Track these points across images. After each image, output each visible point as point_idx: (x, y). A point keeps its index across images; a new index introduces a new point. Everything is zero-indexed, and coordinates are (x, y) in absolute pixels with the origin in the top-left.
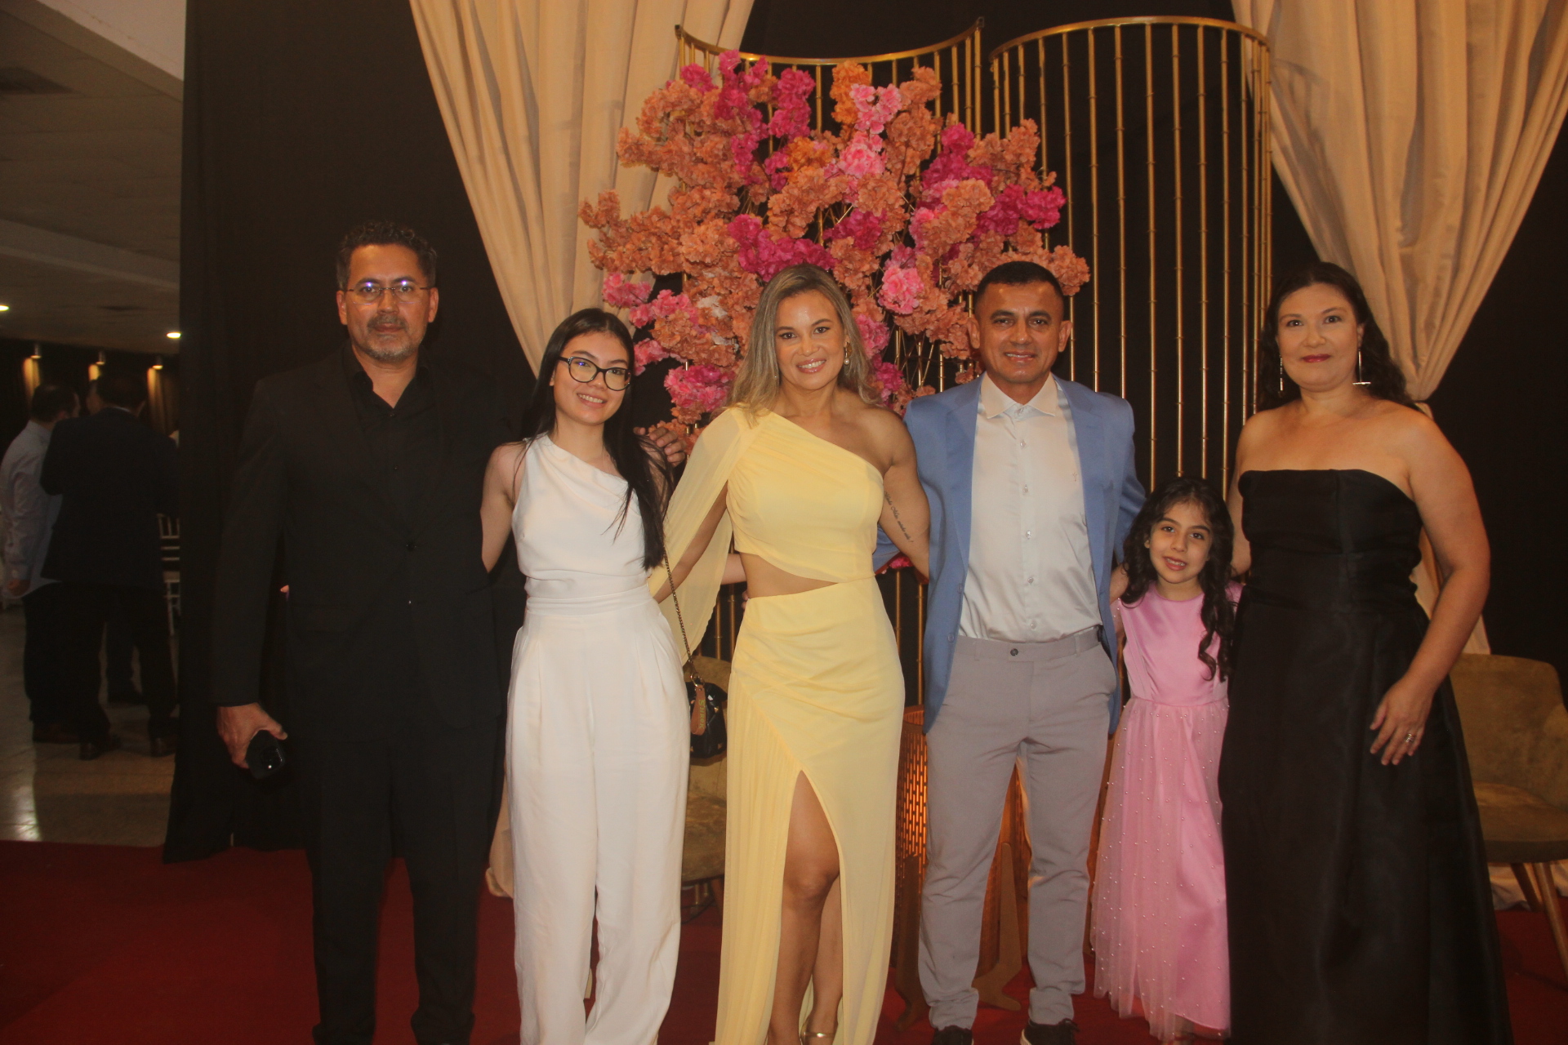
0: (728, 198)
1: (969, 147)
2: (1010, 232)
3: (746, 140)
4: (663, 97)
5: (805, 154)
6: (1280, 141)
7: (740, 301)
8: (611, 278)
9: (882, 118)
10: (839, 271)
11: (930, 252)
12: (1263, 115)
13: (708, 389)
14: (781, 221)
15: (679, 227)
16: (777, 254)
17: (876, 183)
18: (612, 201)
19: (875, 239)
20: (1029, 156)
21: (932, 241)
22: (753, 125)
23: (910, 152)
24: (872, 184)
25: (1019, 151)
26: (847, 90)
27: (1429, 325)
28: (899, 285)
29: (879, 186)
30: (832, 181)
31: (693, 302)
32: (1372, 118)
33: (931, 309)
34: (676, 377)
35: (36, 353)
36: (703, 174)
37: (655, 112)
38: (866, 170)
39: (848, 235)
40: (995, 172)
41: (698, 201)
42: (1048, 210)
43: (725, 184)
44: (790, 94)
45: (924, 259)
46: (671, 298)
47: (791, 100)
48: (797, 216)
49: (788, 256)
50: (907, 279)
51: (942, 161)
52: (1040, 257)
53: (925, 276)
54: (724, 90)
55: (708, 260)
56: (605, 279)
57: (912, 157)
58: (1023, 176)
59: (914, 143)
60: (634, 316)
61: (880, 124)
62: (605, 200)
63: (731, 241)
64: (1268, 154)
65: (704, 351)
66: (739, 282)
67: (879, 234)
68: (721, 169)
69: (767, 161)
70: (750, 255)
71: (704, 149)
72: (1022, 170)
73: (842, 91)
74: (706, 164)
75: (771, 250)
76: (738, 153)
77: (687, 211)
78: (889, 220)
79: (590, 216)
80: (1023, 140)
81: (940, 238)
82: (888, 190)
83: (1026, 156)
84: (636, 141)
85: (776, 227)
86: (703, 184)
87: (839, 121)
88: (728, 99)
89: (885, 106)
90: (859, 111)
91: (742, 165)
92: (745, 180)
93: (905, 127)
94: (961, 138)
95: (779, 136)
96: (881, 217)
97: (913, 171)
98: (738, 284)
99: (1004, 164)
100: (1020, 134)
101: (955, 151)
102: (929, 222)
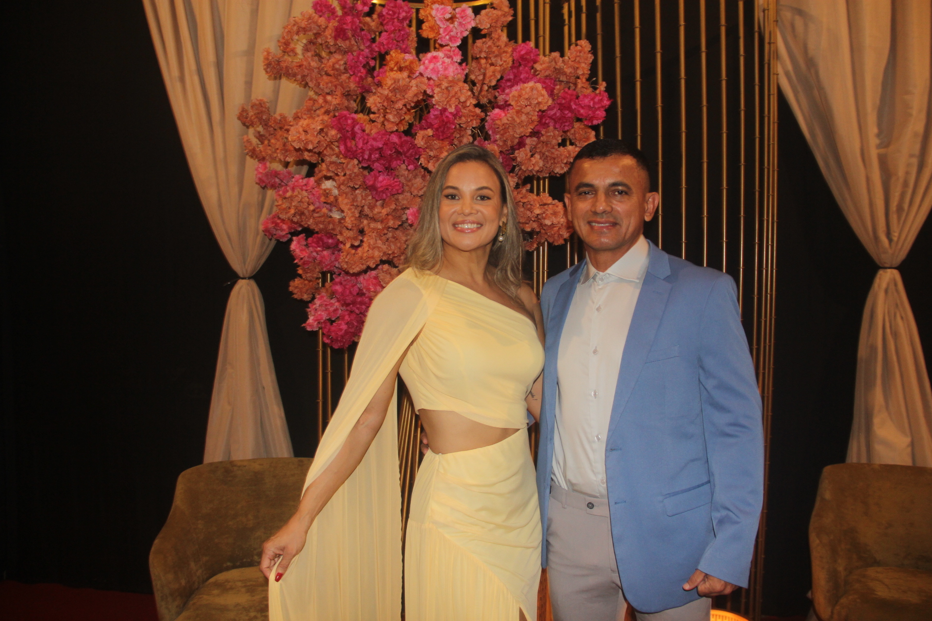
0: (346, 103)
1: (535, 62)
2: (566, 128)
3: (359, 55)
4: (296, 24)
6: (784, 67)
7: (346, 182)
8: (260, 165)
9: (459, 34)
10: (424, 158)
11: (501, 144)
12: (772, 45)
13: (325, 253)
14: (378, 117)
16: (369, 143)
17: (449, 83)
18: (262, 106)
19: (451, 131)
20: (584, 69)
21: (502, 135)
22: (364, 44)
23: (492, 67)
24: (445, 84)
25: (576, 66)
26: (431, 10)
27: (900, 209)
29: (451, 86)
30: (414, 84)
31: (318, 183)
32: (855, 49)
34: (299, 242)
36: (327, 83)
37: (291, 36)
38: (441, 73)
39: (429, 128)
40: (558, 83)
41: (323, 105)
42: (596, 110)
43: (344, 91)
44: (392, 19)
46: (301, 181)
47: (393, 22)
48: (390, 113)
49: (382, 146)
51: (513, 73)
54: (342, 17)
56: (256, 167)
57: (493, 71)
58: (579, 86)
59: (493, 60)
60: (278, 195)
61: (458, 38)
62: (258, 106)
63: (333, 132)
64: (775, 76)
65: (321, 222)
66: (343, 166)
67: (454, 127)
68: (341, 80)
69: (375, 73)
70: (349, 144)
71: (328, 65)
72: (579, 81)
73: (428, 12)
74: (330, 76)
75: (364, 139)
76: (352, 67)
77: (312, 112)
78: (464, 116)
79: (247, 118)
80: (579, 56)
81: (509, 132)
82: (460, 90)
83: (583, 68)
84: (278, 59)
85: (375, 123)
86: (328, 92)
87: (426, 37)
88: (344, 24)
89: (460, 23)
90: (440, 28)
91: (356, 76)
92: (359, 88)
93: (485, 46)
94: (527, 53)
95: (383, 52)
96: (455, 113)
97: (494, 83)
98: (343, 168)
99: (565, 76)
100: (576, 51)
101: (523, 63)
102: (500, 119)
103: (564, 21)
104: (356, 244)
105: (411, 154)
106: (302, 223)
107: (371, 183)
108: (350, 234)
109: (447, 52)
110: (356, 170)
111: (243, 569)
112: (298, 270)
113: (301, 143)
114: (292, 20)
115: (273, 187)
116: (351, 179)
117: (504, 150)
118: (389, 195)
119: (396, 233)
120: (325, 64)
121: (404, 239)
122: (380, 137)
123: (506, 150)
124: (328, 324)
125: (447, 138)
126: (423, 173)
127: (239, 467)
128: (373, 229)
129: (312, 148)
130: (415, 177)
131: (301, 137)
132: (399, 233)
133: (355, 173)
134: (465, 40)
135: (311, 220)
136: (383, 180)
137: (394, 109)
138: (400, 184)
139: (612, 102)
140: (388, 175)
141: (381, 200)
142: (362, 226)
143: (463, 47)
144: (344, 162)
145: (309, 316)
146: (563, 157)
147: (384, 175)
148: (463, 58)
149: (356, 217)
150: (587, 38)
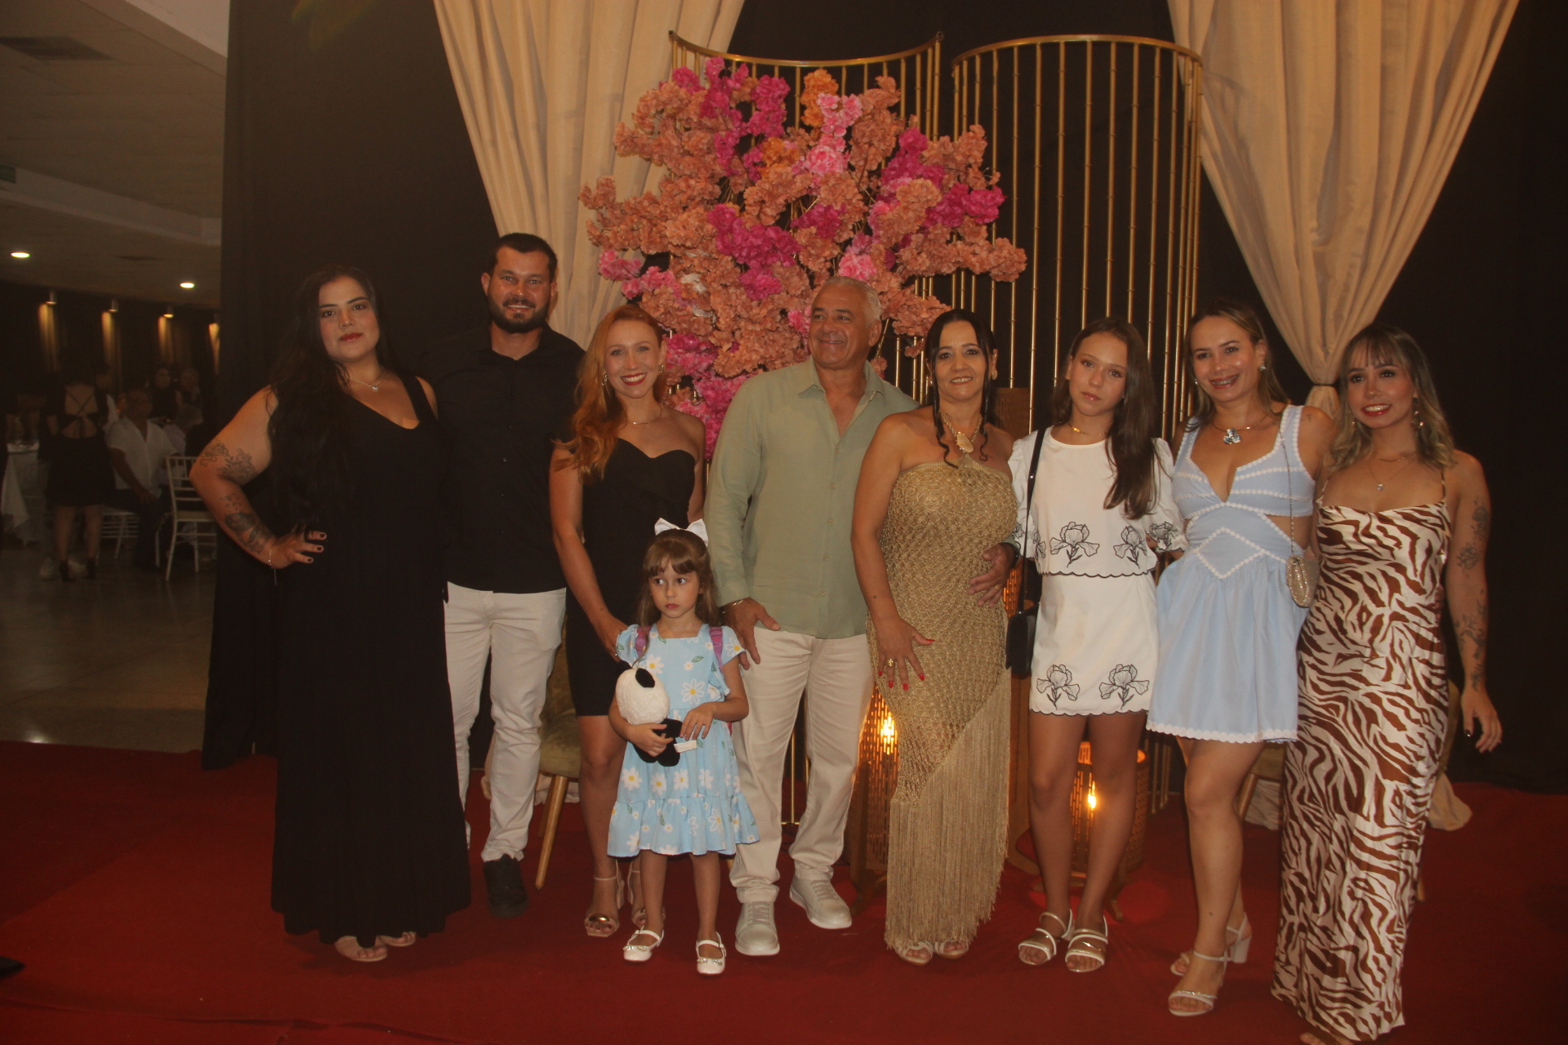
0: (710, 188)
1: (923, 149)
2: (955, 225)
3: (728, 136)
4: (656, 97)
5: (776, 153)
6: (1210, 146)
7: (717, 280)
8: (606, 254)
9: (845, 123)
10: (804, 256)
11: (885, 241)
13: (688, 355)
14: (755, 210)
15: (666, 212)
16: (750, 240)
17: (836, 181)
18: (608, 187)
19: (835, 228)
20: (977, 156)
21: (886, 231)
22: (734, 124)
23: (873, 150)
24: (832, 182)
25: (967, 153)
26: (815, 98)
27: (1338, 316)
28: (854, 270)
29: (839, 183)
30: (798, 179)
31: (678, 278)
32: (1292, 129)
35: (52, 299)
36: (689, 165)
37: (649, 109)
38: (827, 169)
39: (811, 225)
40: (946, 170)
41: (684, 189)
42: (988, 208)
43: (708, 175)
44: (766, 98)
45: (878, 247)
46: (658, 274)
47: (767, 102)
48: (768, 207)
49: (759, 242)
50: (861, 264)
51: (898, 161)
52: (982, 247)
53: (878, 262)
54: (709, 91)
55: (688, 244)
56: (601, 255)
57: (874, 155)
58: (971, 175)
59: (876, 143)
60: (626, 288)
61: (843, 128)
62: (603, 185)
63: (709, 227)
65: (684, 322)
66: (716, 263)
67: (838, 225)
68: (705, 161)
70: (726, 240)
71: (690, 143)
72: (970, 170)
73: (811, 98)
74: (692, 156)
75: (743, 235)
76: (718, 147)
78: (848, 212)
79: (589, 198)
80: (971, 143)
81: (894, 228)
83: (975, 157)
84: (631, 135)
85: (750, 216)
86: (690, 175)
88: (713, 101)
89: (846, 112)
90: (825, 117)
91: (723, 159)
94: (915, 141)
96: (840, 210)
97: (874, 168)
99: (954, 164)
100: (969, 138)
101: (910, 151)
102: (885, 214)
105: (788, 252)
107: (749, 282)
108: (724, 335)
110: (730, 267)
114: (649, 91)
117: (887, 247)
118: (766, 294)
121: (782, 342)
122: (758, 233)
123: (891, 248)
125: (831, 236)
126: (798, 270)
128: (752, 331)
130: (793, 275)
132: (776, 336)
133: (729, 270)
135: (676, 320)
136: (761, 278)
137: (773, 203)
138: (775, 283)
139: (1006, 199)
140: (764, 273)
141: (756, 300)
142: (735, 327)
143: (848, 136)
146: (951, 257)
147: (761, 273)
148: (846, 147)
149: (731, 318)
150: (981, 123)
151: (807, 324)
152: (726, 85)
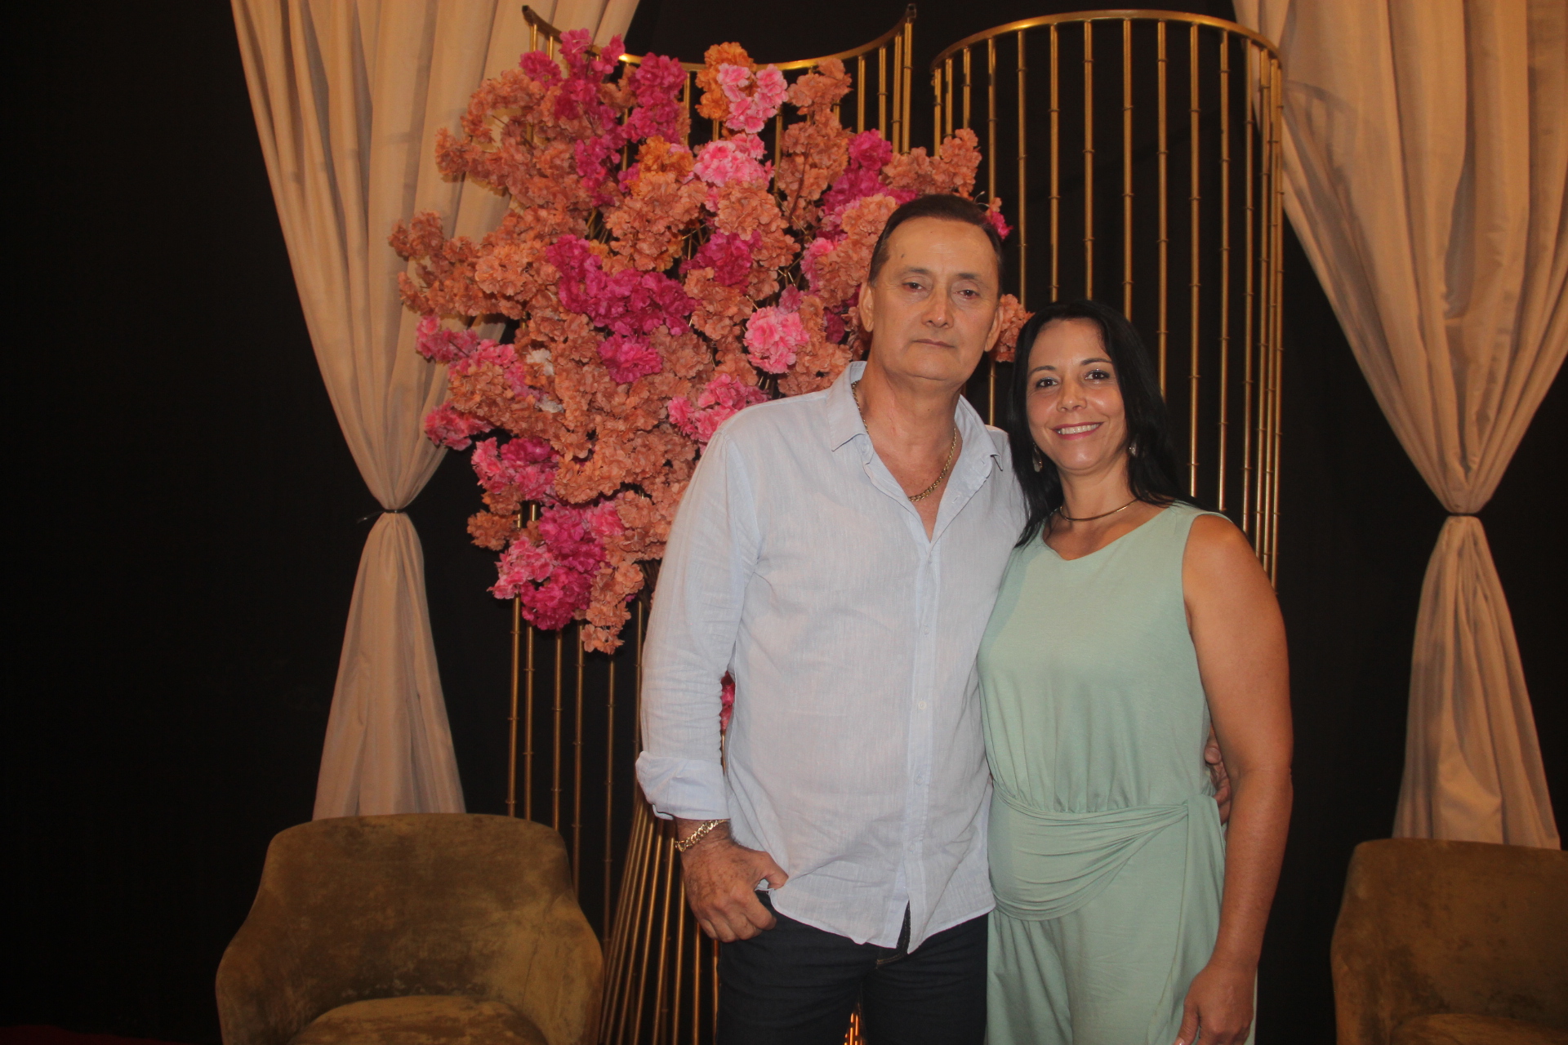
1: (886, 162)
3: (595, 143)
4: (492, 90)
7: (567, 353)
8: (425, 323)
9: (761, 113)
10: (699, 316)
11: (826, 295)
12: (1274, 145)
13: (529, 469)
14: (624, 247)
16: (608, 289)
17: (743, 193)
18: (430, 225)
19: (744, 272)
20: (966, 177)
21: (828, 281)
22: (603, 126)
23: (811, 170)
24: (736, 194)
25: (953, 171)
26: (717, 75)
28: (768, 331)
29: (746, 198)
30: (685, 192)
31: (521, 354)
33: (822, 370)
34: (485, 451)
36: (540, 189)
37: (484, 110)
38: (730, 175)
39: (707, 266)
41: (532, 225)
43: (569, 203)
44: (651, 87)
45: (815, 303)
46: (492, 349)
47: (652, 93)
48: (644, 240)
49: (628, 293)
50: (784, 326)
51: (849, 179)
53: (811, 324)
54: (569, 81)
56: (418, 325)
57: (815, 177)
59: (816, 158)
60: (451, 372)
61: (759, 120)
62: (421, 222)
63: (549, 270)
64: (1279, 196)
65: (523, 419)
66: (562, 326)
67: (748, 265)
68: (564, 185)
69: (621, 175)
70: (574, 290)
71: (543, 159)
73: (710, 76)
74: (546, 177)
75: (600, 281)
76: (582, 163)
77: (515, 236)
78: (767, 249)
79: (405, 244)
80: (958, 155)
81: (839, 276)
82: (761, 205)
83: (964, 175)
84: (459, 148)
85: (619, 257)
86: (541, 204)
87: (706, 117)
88: (572, 93)
89: (763, 94)
90: (731, 102)
91: (589, 179)
92: (593, 199)
93: (802, 134)
94: (873, 148)
95: (635, 139)
96: (752, 242)
97: (816, 196)
98: (563, 329)
99: (933, 188)
100: (953, 146)
101: (865, 163)
102: (826, 255)
103: (934, 97)
104: (582, 455)
105: (677, 309)
106: (492, 420)
107: (610, 354)
108: (572, 438)
109: (741, 143)
110: (584, 333)
111: (376, 1000)
112: (483, 498)
113: (495, 286)
114: (485, 84)
115: (445, 358)
116: (576, 348)
117: (831, 306)
118: (639, 375)
119: (649, 438)
120: (537, 158)
121: (662, 448)
122: (626, 278)
123: (835, 307)
124: (531, 588)
125: (736, 283)
126: (695, 341)
127: (374, 827)
128: (611, 431)
129: (512, 294)
130: (683, 346)
131: (495, 275)
132: (653, 439)
133: (583, 338)
134: (770, 124)
135: (508, 415)
136: (629, 349)
137: (650, 234)
138: (657, 357)
139: (1011, 231)
140: (637, 342)
141: (624, 383)
142: (592, 425)
143: (768, 135)
144: (565, 318)
145: (500, 575)
147: (631, 341)
148: (766, 152)
149: (582, 411)
150: (972, 126)
151: (698, 420)
152: (593, 70)
